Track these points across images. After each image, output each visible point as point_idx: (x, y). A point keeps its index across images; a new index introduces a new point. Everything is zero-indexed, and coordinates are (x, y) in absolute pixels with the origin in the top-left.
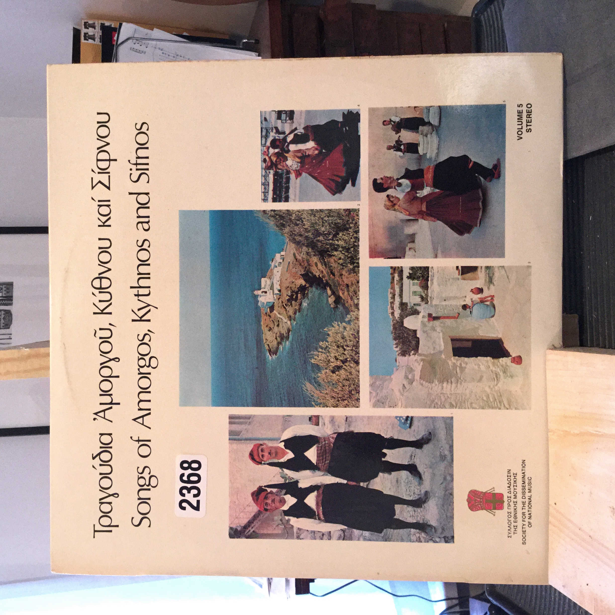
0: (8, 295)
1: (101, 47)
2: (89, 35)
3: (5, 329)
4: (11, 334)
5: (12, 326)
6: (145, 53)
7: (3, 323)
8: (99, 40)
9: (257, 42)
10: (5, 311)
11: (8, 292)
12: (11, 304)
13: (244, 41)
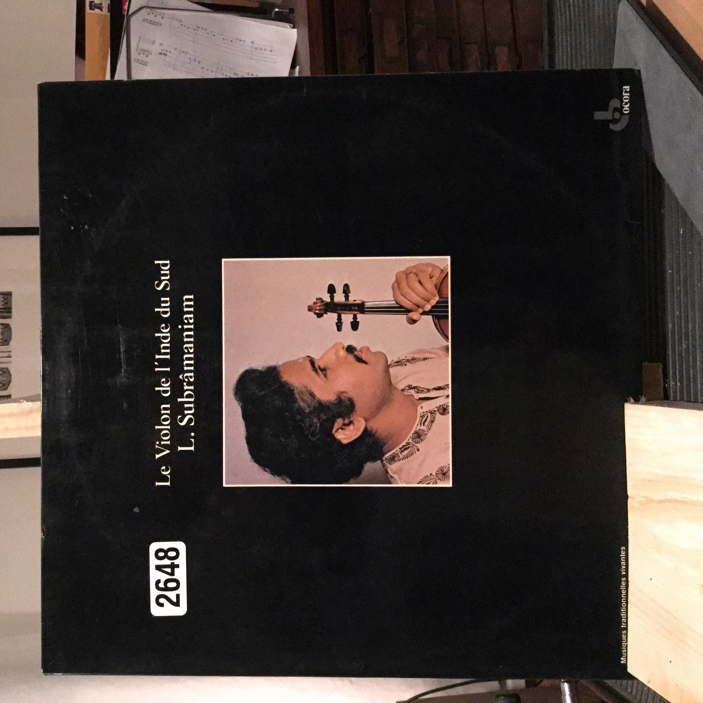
0: (6, 306)
1: (109, 18)
2: (95, 4)
3: (3, 345)
4: (11, 352)
5: (12, 343)
6: (161, 25)
7: (2, 339)
8: (107, 10)
9: (292, 10)
10: (2, 324)
11: (6, 303)
12: (10, 317)
13: (277, 10)
